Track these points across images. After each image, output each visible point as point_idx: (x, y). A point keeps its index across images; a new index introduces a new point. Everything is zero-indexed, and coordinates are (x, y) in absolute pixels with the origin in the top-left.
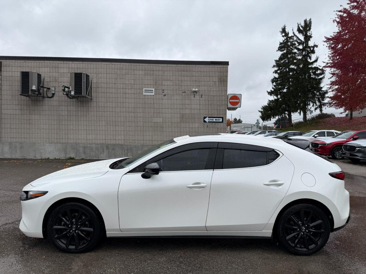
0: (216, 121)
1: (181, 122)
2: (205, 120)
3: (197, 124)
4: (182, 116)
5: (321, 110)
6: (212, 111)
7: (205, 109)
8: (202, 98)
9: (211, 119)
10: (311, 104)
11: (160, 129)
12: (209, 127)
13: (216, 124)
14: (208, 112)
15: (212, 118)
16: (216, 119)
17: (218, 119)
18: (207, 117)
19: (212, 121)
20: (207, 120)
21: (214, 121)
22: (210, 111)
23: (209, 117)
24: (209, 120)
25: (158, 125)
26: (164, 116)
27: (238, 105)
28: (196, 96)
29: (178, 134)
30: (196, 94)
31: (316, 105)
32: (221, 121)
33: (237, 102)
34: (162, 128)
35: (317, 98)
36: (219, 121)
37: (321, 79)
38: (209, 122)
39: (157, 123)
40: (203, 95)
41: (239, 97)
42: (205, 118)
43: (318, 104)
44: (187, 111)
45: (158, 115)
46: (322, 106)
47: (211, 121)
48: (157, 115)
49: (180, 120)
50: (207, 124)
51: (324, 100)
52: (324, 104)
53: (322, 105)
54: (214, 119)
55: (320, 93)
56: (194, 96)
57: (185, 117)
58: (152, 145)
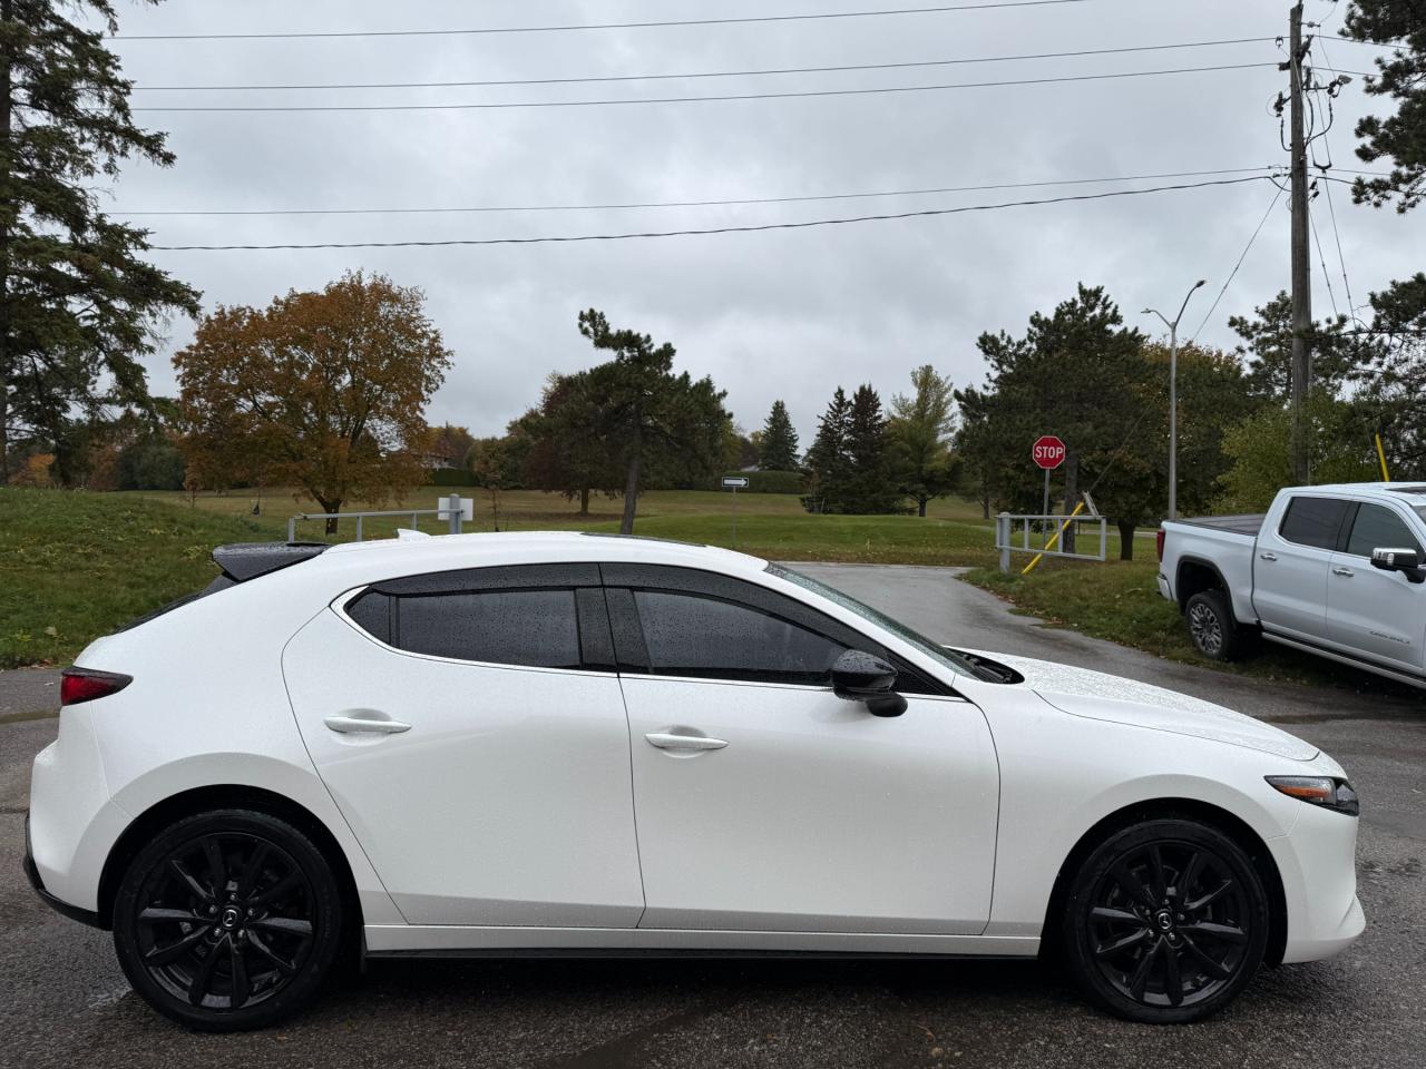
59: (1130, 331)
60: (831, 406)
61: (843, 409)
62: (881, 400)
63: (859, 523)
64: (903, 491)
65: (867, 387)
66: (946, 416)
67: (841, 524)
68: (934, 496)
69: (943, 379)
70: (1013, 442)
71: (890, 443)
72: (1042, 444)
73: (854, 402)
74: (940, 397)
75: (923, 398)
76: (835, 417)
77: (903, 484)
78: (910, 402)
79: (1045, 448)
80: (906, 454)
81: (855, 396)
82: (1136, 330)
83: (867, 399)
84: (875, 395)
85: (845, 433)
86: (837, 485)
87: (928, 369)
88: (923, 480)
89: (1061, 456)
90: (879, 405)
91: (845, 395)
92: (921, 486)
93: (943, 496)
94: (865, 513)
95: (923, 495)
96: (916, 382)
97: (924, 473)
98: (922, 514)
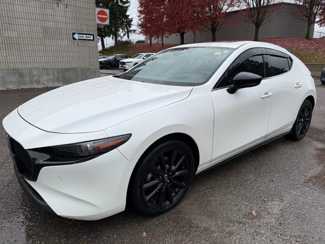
0: (87, 38)
1: (45, 38)
2: (74, 36)
3: (65, 42)
4: (45, 30)
5: (128, 37)
6: (81, 26)
7: (72, 23)
8: (67, 9)
9: (81, 35)
10: (121, 30)
11: (16, 47)
12: (79, 45)
13: (87, 42)
14: (76, 28)
15: (83, 35)
16: (86, 36)
17: (88, 36)
18: (76, 33)
19: (83, 38)
20: (76, 36)
21: (85, 38)
22: (79, 26)
23: (78, 34)
24: (79, 37)
25: (12, 41)
26: (19, 29)
27: (106, 22)
28: (59, 5)
29: (43, 54)
30: (59, 3)
31: (125, 31)
32: (92, 38)
33: (105, 18)
34: (18, 45)
35: (125, 25)
36: (90, 39)
37: (127, 7)
38: (79, 39)
39: (10, 38)
40: (69, 4)
41: (106, 12)
42: (74, 34)
43: (126, 30)
44: (51, 25)
45: (10, 27)
46: (129, 33)
47: (81, 38)
48: (8, 26)
49: (43, 35)
50: (77, 42)
51: (130, 27)
52: (131, 31)
53: (129, 31)
54: (85, 36)
55: (127, 21)
56: (57, 4)
57: (50, 32)
58: (8, 68)
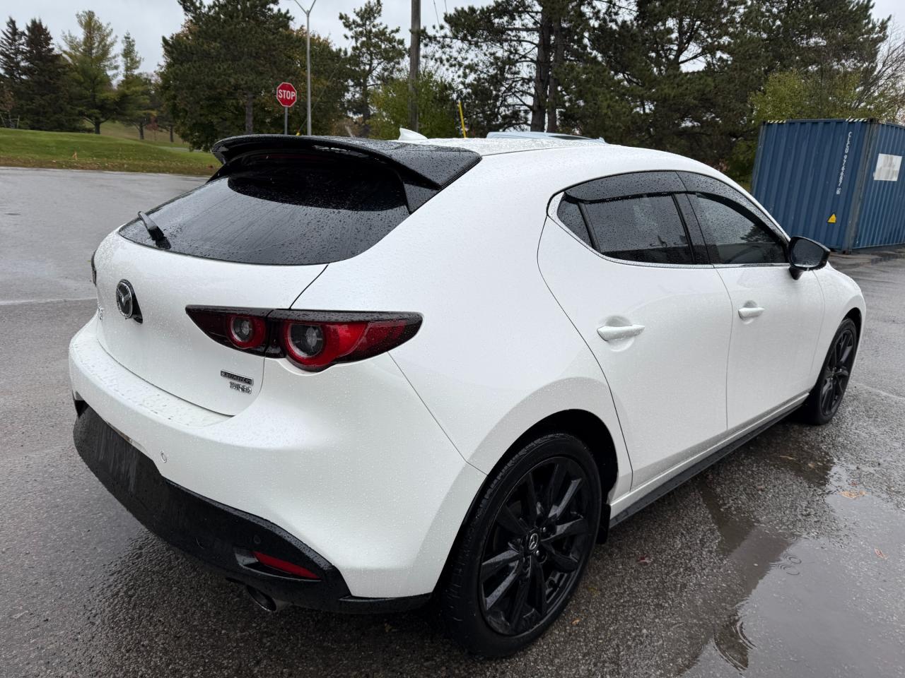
59: (283, 11)
60: (5, 34)
61: (17, 38)
62: (52, 34)
63: (60, 139)
64: (81, 114)
65: (38, 21)
66: (110, 56)
67: (43, 139)
68: (107, 119)
69: (104, 25)
70: (215, 83)
71: (64, 73)
72: (283, 88)
73: (27, 32)
74: (103, 39)
75: (89, 39)
76: (10, 44)
77: (81, 109)
78: (78, 40)
79: (284, 91)
80: (80, 83)
81: (28, 28)
82: (288, 12)
83: (38, 33)
84: (46, 29)
85: (22, 60)
86: (22, 105)
87: (91, 15)
88: (97, 107)
89: (294, 98)
90: (51, 38)
91: (17, 26)
92: (96, 111)
93: (114, 120)
94: (51, 130)
95: (97, 118)
96: (80, 22)
97: (97, 100)
98: (98, 132)
